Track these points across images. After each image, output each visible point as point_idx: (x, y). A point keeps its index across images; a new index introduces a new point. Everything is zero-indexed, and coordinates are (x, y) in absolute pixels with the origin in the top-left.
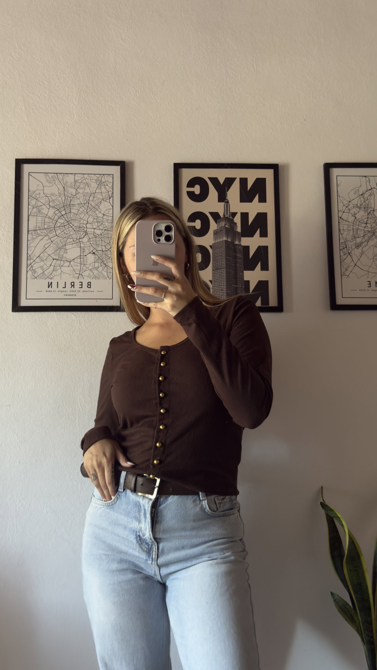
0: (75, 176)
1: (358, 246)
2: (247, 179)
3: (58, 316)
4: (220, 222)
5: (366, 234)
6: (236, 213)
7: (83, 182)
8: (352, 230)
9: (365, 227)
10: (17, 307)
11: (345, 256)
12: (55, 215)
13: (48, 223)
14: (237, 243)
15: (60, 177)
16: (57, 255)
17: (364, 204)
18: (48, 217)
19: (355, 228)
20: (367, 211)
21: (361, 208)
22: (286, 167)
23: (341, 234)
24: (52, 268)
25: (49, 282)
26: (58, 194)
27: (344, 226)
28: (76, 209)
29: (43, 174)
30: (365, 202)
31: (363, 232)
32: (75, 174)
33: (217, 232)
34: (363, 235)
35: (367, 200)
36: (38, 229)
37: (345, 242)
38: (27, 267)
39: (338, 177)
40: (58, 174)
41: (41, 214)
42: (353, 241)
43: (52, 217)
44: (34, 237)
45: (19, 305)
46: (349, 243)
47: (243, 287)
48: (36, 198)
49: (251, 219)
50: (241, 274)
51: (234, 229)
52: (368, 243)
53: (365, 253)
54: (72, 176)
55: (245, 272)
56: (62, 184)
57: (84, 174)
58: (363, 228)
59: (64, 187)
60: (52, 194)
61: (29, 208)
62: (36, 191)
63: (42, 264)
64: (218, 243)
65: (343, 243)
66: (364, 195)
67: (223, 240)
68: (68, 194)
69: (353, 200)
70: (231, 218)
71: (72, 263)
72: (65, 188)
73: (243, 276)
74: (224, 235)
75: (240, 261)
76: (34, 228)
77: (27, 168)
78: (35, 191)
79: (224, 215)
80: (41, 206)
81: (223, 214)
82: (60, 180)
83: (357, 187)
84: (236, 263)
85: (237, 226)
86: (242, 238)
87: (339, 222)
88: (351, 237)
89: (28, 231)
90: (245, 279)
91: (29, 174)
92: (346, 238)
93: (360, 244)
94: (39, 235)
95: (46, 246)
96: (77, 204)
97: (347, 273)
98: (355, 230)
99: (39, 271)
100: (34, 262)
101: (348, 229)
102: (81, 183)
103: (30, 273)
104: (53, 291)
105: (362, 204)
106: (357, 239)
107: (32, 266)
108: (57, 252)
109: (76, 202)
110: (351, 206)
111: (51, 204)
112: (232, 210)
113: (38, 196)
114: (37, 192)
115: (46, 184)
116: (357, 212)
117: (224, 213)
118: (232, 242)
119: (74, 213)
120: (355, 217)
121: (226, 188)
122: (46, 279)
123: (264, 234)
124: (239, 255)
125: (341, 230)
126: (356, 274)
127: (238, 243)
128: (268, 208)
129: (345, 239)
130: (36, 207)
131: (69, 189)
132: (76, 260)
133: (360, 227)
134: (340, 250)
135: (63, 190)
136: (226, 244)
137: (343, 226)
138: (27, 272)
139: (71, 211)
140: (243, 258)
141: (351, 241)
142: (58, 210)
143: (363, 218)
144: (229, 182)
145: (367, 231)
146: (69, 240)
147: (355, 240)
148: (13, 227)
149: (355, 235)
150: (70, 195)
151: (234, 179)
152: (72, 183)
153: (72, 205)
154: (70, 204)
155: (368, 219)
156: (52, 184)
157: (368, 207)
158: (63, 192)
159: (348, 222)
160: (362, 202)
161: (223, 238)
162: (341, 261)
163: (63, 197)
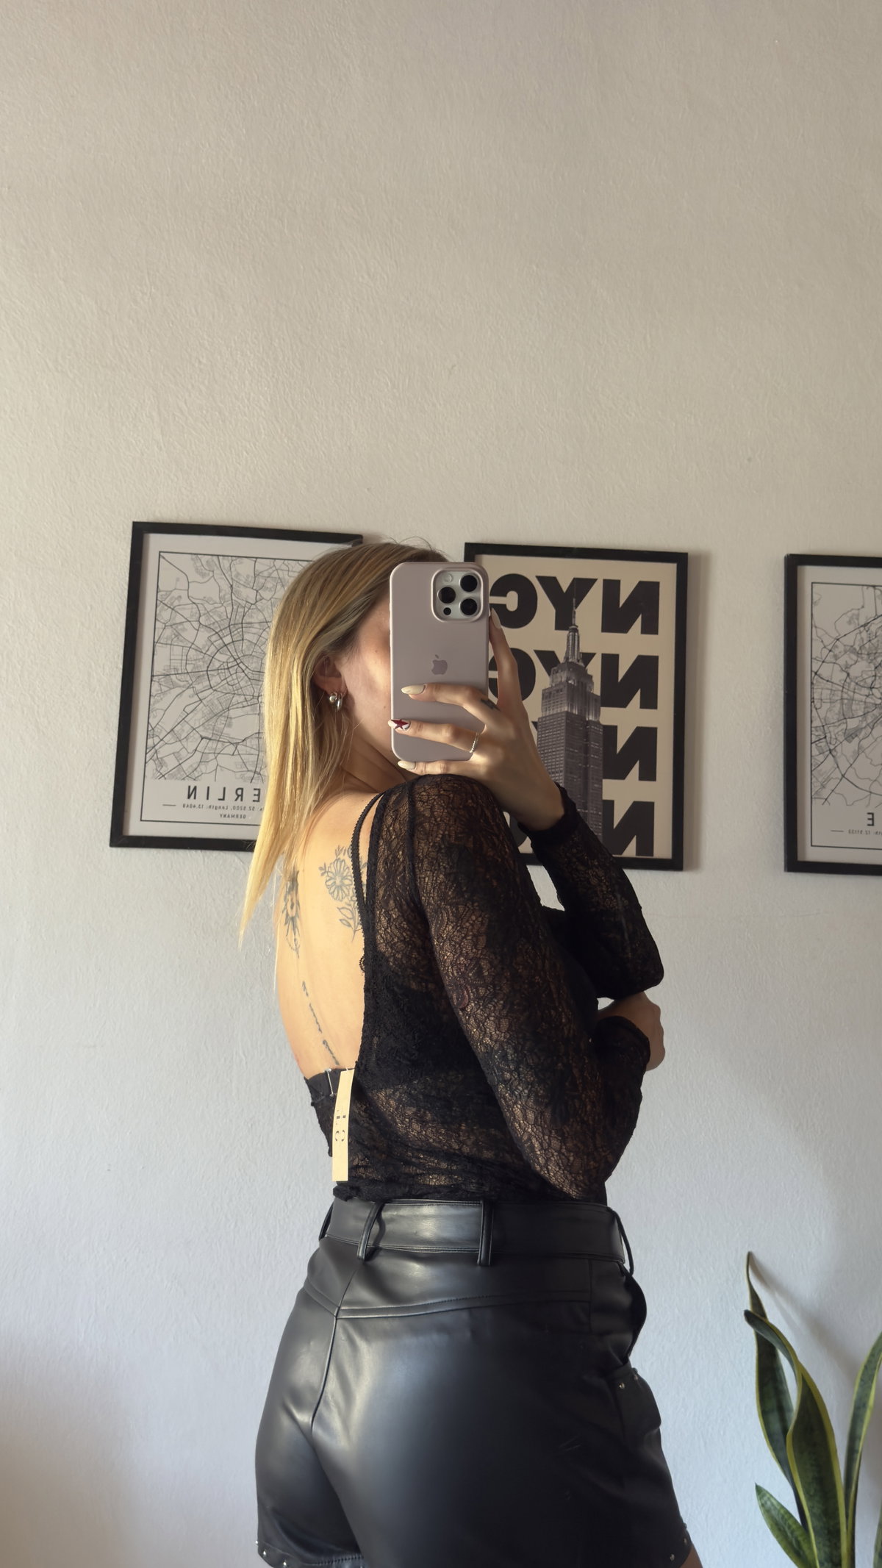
0: (255, 561)
1: (850, 736)
2: (618, 582)
3: (206, 859)
4: (557, 672)
5: (870, 710)
6: (593, 655)
7: (272, 576)
8: (839, 701)
9: (867, 696)
10: (120, 837)
11: (821, 755)
12: (209, 644)
13: (195, 660)
14: (590, 718)
15: (225, 563)
16: (209, 728)
17: (867, 646)
18: (196, 648)
19: (845, 696)
20: (874, 661)
21: (861, 654)
22: (704, 559)
23: (816, 709)
24: (198, 755)
25: (189, 787)
26: (218, 601)
27: (822, 692)
28: (254, 634)
29: (190, 556)
30: (870, 641)
31: (863, 706)
32: (257, 558)
33: (550, 693)
34: (862, 714)
35: (876, 637)
36: (173, 673)
37: (823, 726)
38: (146, 754)
39: (814, 585)
40: (220, 558)
41: (181, 641)
42: (839, 725)
43: (204, 647)
44: (164, 689)
45: (125, 834)
46: (831, 729)
47: (600, 813)
48: (172, 607)
49: (622, 671)
50: (596, 785)
51: (586, 687)
52: (872, 729)
53: (867, 751)
54: (251, 562)
55: (605, 781)
56: (229, 578)
57: (275, 559)
58: (864, 698)
59: (231, 586)
60: (206, 600)
61: (157, 626)
62: (173, 592)
63: (178, 746)
64: (551, 718)
65: (818, 728)
66: (869, 625)
67: (563, 710)
68: (239, 601)
69: (845, 635)
70: (581, 664)
71: (239, 747)
72: (234, 586)
73: (602, 789)
74: (565, 701)
75: (596, 757)
76: (164, 670)
77: (156, 542)
78: (171, 591)
79: (567, 658)
80: (181, 623)
81: (564, 655)
82: (224, 572)
83: (855, 609)
84: (586, 763)
85: (592, 683)
86: (603, 709)
87: (812, 683)
88: (836, 717)
89: (152, 676)
90: (605, 797)
91: (160, 555)
92: (826, 717)
93: (856, 731)
94: (175, 686)
95: (188, 710)
96: (257, 621)
97: (825, 793)
98: (846, 701)
99: (171, 762)
100: (161, 742)
101: (830, 699)
102: (269, 579)
103: (151, 765)
104: (197, 806)
105: (864, 645)
106: (848, 720)
107: (156, 751)
108: (210, 723)
109: (256, 618)
110: (841, 648)
111: (203, 620)
112: (585, 647)
113: (176, 603)
114: (175, 594)
115: (193, 576)
116: (853, 663)
117: (567, 653)
118: (581, 717)
119: (249, 641)
120: (848, 675)
121: (574, 600)
122: (184, 779)
123: (650, 702)
124: (596, 745)
125: (815, 702)
126: (843, 796)
127: (593, 720)
128: (661, 645)
129: (823, 720)
130: (171, 626)
131: (242, 589)
132: (248, 740)
133: (857, 696)
134: (812, 743)
135: (229, 590)
136: (567, 719)
137: (820, 690)
138: (146, 763)
139: (245, 636)
140: (601, 752)
141: (837, 724)
142: (217, 633)
143: (865, 676)
144: (581, 586)
145: (873, 704)
146: (236, 698)
147: (844, 723)
148: (121, 666)
149: (845, 714)
150: (244, 602)
151: (593, 581)
152: (248, 576)
153: (249, 623)
154: (244, 622)
155: (875, 679)
156: (206, 579)
157: (876, 653)
158: (228, 596)
159: (832, 683)
160: (865, 642)
161: (561, 707)
162: (813, 768)
163: (228, 605)
